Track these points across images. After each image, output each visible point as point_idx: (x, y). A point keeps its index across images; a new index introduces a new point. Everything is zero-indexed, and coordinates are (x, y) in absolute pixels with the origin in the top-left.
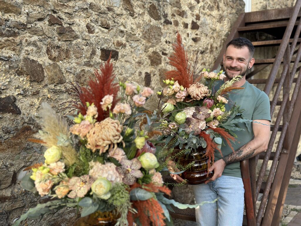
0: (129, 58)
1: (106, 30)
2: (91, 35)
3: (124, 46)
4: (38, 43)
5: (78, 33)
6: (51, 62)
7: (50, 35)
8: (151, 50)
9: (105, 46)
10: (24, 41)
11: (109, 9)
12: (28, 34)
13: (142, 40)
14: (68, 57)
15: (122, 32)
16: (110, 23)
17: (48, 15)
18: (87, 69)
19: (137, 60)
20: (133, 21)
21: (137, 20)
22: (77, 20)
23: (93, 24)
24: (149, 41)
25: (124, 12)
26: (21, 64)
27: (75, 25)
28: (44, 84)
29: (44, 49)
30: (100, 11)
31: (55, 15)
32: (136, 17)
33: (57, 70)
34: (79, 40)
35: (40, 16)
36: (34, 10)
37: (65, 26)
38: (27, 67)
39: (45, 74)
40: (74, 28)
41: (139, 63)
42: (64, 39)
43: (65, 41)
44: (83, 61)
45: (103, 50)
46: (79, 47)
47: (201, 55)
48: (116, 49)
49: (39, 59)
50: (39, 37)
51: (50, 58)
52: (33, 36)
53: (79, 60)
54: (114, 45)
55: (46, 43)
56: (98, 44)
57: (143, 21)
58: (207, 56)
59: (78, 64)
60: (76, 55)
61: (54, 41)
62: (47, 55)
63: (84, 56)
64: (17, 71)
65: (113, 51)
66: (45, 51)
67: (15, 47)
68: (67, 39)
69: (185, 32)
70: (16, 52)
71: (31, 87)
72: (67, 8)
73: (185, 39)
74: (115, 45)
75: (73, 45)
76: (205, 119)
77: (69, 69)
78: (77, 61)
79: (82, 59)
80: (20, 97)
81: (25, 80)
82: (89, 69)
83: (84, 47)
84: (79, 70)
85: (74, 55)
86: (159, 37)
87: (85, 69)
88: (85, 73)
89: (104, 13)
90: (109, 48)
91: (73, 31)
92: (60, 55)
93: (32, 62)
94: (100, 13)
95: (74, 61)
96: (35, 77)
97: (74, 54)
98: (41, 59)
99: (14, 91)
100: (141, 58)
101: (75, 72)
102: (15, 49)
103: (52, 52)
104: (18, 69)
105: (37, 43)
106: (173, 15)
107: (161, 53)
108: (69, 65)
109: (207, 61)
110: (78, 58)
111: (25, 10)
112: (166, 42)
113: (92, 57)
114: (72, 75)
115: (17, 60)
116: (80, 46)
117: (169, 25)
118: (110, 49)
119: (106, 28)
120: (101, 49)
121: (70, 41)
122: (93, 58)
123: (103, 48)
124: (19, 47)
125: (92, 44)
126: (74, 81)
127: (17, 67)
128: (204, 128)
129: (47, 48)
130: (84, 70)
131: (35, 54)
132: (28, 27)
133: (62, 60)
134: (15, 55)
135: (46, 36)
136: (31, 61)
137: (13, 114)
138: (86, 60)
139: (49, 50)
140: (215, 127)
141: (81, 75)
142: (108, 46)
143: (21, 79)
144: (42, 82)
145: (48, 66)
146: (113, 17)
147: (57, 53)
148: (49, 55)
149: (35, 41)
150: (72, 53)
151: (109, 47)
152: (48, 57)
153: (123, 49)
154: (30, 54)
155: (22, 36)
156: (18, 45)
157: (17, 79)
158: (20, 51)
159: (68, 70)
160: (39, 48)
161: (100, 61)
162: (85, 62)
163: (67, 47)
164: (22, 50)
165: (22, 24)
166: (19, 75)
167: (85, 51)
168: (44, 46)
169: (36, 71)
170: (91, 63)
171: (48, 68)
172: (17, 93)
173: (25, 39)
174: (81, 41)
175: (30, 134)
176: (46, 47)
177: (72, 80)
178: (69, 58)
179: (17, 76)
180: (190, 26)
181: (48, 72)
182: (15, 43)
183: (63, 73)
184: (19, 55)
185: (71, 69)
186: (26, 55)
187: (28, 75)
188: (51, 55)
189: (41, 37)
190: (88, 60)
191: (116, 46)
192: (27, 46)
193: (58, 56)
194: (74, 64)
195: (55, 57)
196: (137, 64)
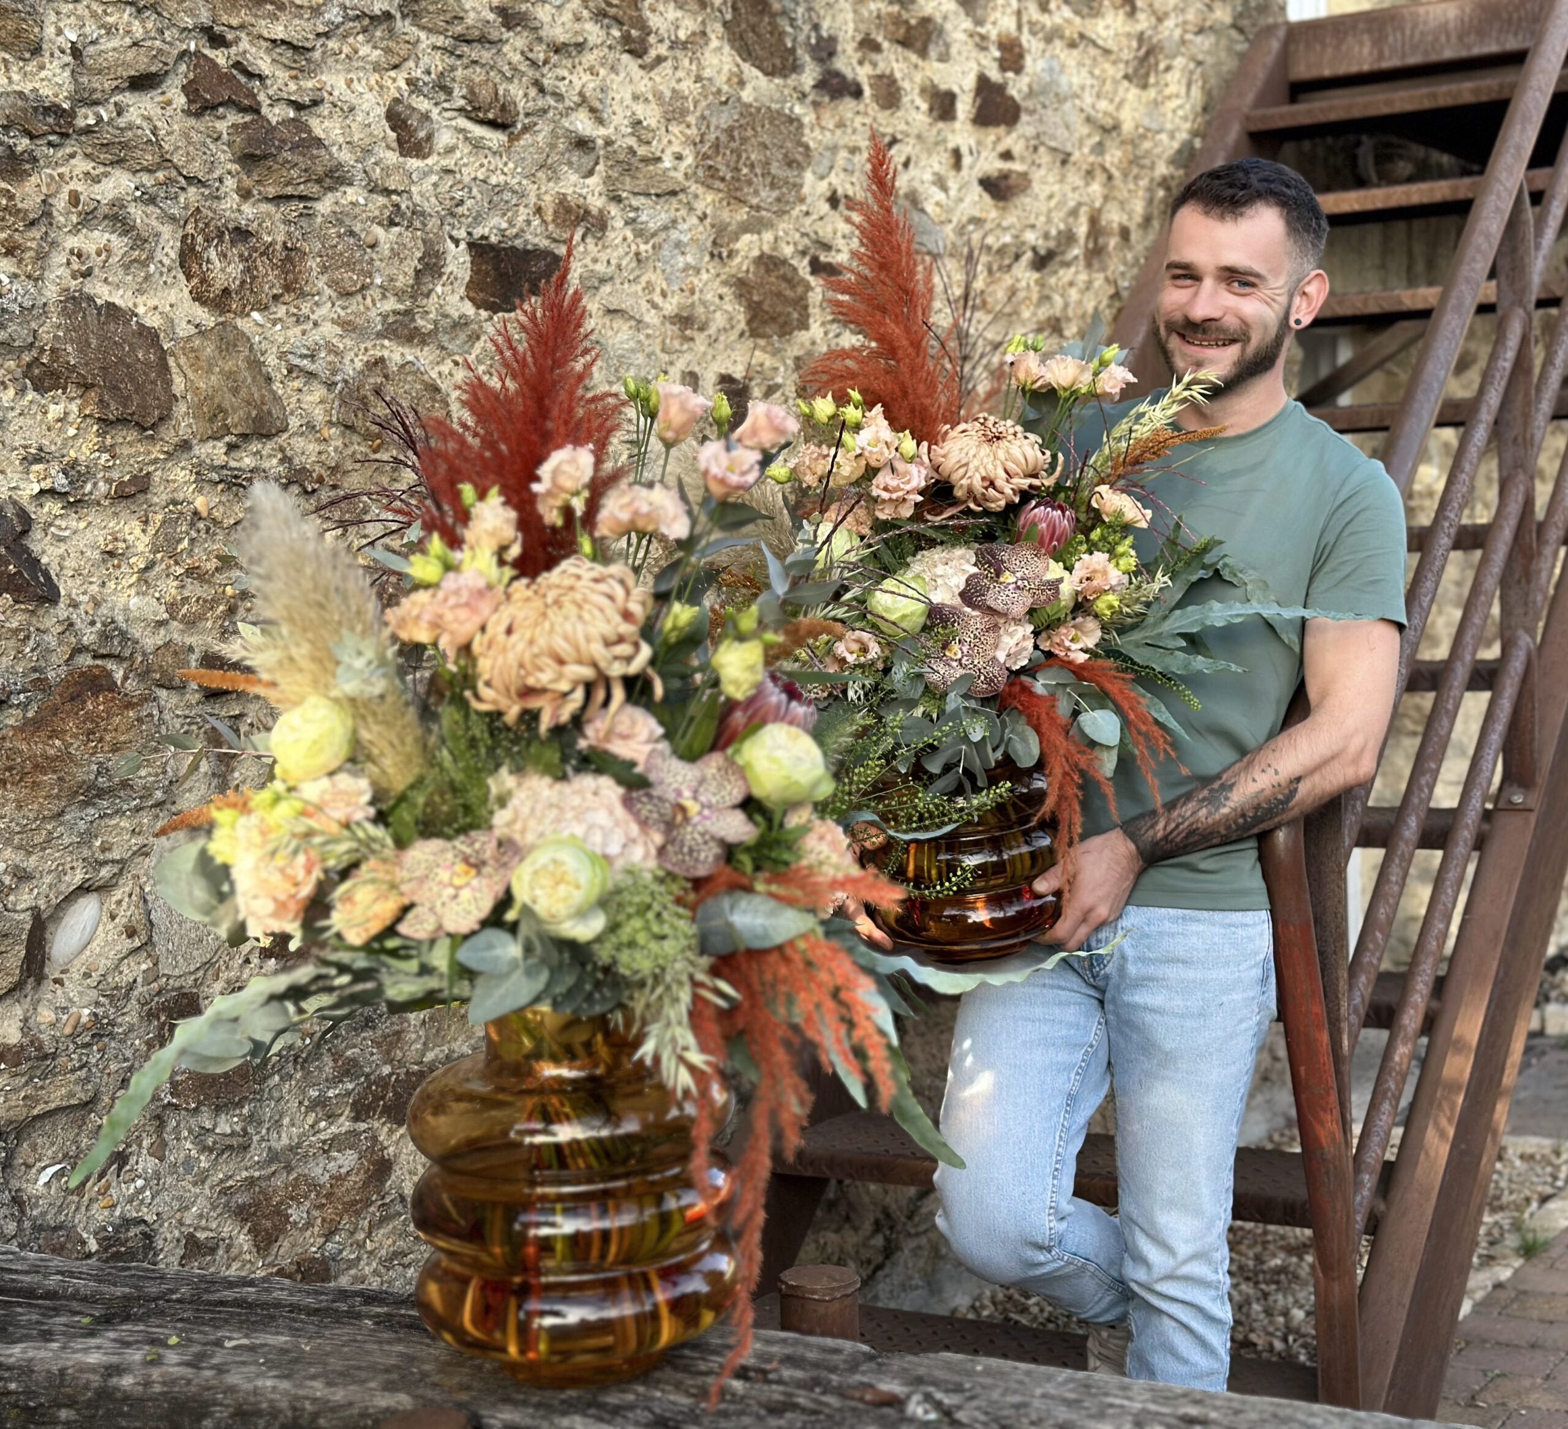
0: (629, 296)
1: (495, 138)
2: (413, 163)
3: (598, 225)
4: (136, 213)
5: (345, 156)
6: (206, 317)
7: (195, 168)
8: (749, 246)
9: (490, 228)
10: (60, 202)
11: (510, 18)
12: (81, 165)
13: (694, 188)
14: (293, 287)
15: (582, 144)
16: (518, 93)
17: (183, 54)
18: (396, 353)
19: (670, 306)
20: (643, 83)
21: (663, 79)
22: (334, 81)
23: (422, 104)
24: (735, 198)
25: (593, 32)
26: (49, 330)
27: (325, 109)
28: (170, 435)
29: (169, 249)
30: (459, 29)
31: (220, 57)
32: (660, 60)
33: (237, 362)
34: (353, 194)
35: (142, 63)
36: (110, 30)
37: (275, 114)
38: (83, 346)
39: (179, 385)
40: (323, 126)
41: (685, 321)
42: (271, 191)
43: (279, 199)
44: (373, 313)
45: (479, 249)
46: (352, 233)
47: (1036, 275)
48: (555, 241)
49: (140, 300)
50: (136, 180)
51: (198, 297)
52: (106, 175)
53: (354, 308)
54: (544, 221)
55: (175, 211)
56: (452, 215)
57: (698, 79)
58: (1071, 284)
59: (347, 326)
60: (337, 275)
61: (218, 198)
62: (181, 276)
63: (378, 281)
64: (29, 366)
65: (538, 254)
66: (173, 255)
67: (17, 236)
68: (289, 190)
69: (941, 142)
70: (20, 261)
71: (105, 456)
72: (284, 18)
73: (941, 183)
74: (549, 218)
75: (319, 220)
76: (1031, 612)
77: (303, 356)
78: (342, 313)
79: (369, 300)
80: (53, 507)
81: (71, 418)
82: (410, 358)
83: (379, 232)
84: (353, 364)
85: (324, 278)
86: (791, 174)
87: (386, 354)
88: (386, 377)
89: (483, 40)
90: (517, 236)
91: (319, 142)
92: (253, 278)
93: (108, 315)
94: (463, 39)
95: (324, 311)
96: (125, 401)
97: (324, 269)
98: (151, 303)
99: (17, 476)
100: (692, 292)
101: (334, 372)
102: (18, 247)
103: (208, 261)
104: (34, 353)
105: (132, 209)
106: (869, 45)
107: (803, 267)
108: (304, 333)
109: (1070, 313)
110: (349, 294)
111: (59, 32)
112: (833, 201)
113: (425, 290)
114: (318, 392)
115: (28, 304)
116: (357, 228)
117: (848, 105)
118: (518, 243)
119: (493, 124)
120: (471, 245)
121: (302, 198)
122: (428, 296)
123: (483, 237)
124: (36, 233)
125: (423, 214)
126: (330, 423)
127: (32, 344)
128: (1025, 662)
129: (184, 237)
130: (380, 362)
131: (121, 272)
132: (80, 123)
133: (263, 308)
134: (15, 276)
135: (174, 173)
136: (99, 309)
137: (16, 602)
138: (391, 304)
139: (192, 249)
140: (1081, 658)
141: (367, 390)
142: (511, 224)
143: (55, 411)
144: (162, 429)
145: (189, 338)
146: (534, 63)
147: (235, 269)
148: (195, 281)
149: (118, 203)
150: (313, 263)
151: (514, 231)
152: (186, 291)
153: (589, 240)
154: (96, 270)
155: (51, 177)
156: (32, 223)
157: (34, 408)
158: (42, 257)
159: (296, 361)
160: (141, 241)
161: (469, 309)
162: (384, 317)
163: (289, 234)
164: (54, 254)
165: (47, 110)
166: (40, 388)
167: (387, 253)
168: (166, 231)
169: (128, 366)
170: (420, 322)
171: (193, 350)
172: (37, 490)
173: (66, 189)
174: (362, 201)
175: (107, 711)
176: (180, 233)
177: (319, 415)
178: (303, 295)
179: (31, 395)
180: (964, 107)
181: (190, 375)
182: (19, 211)
183: (269, 379)
184: (36, 280)
185: (312, 357)
186: (74, 278)
187: (87, 387)
188: (203, 281)
189: (147, 179)
190: (401, 307)
191: (551, 227)
192: (76, 230)
193: (243, 282)
194: (329, 331)
195: (226, 291)
196: (672, 329)
